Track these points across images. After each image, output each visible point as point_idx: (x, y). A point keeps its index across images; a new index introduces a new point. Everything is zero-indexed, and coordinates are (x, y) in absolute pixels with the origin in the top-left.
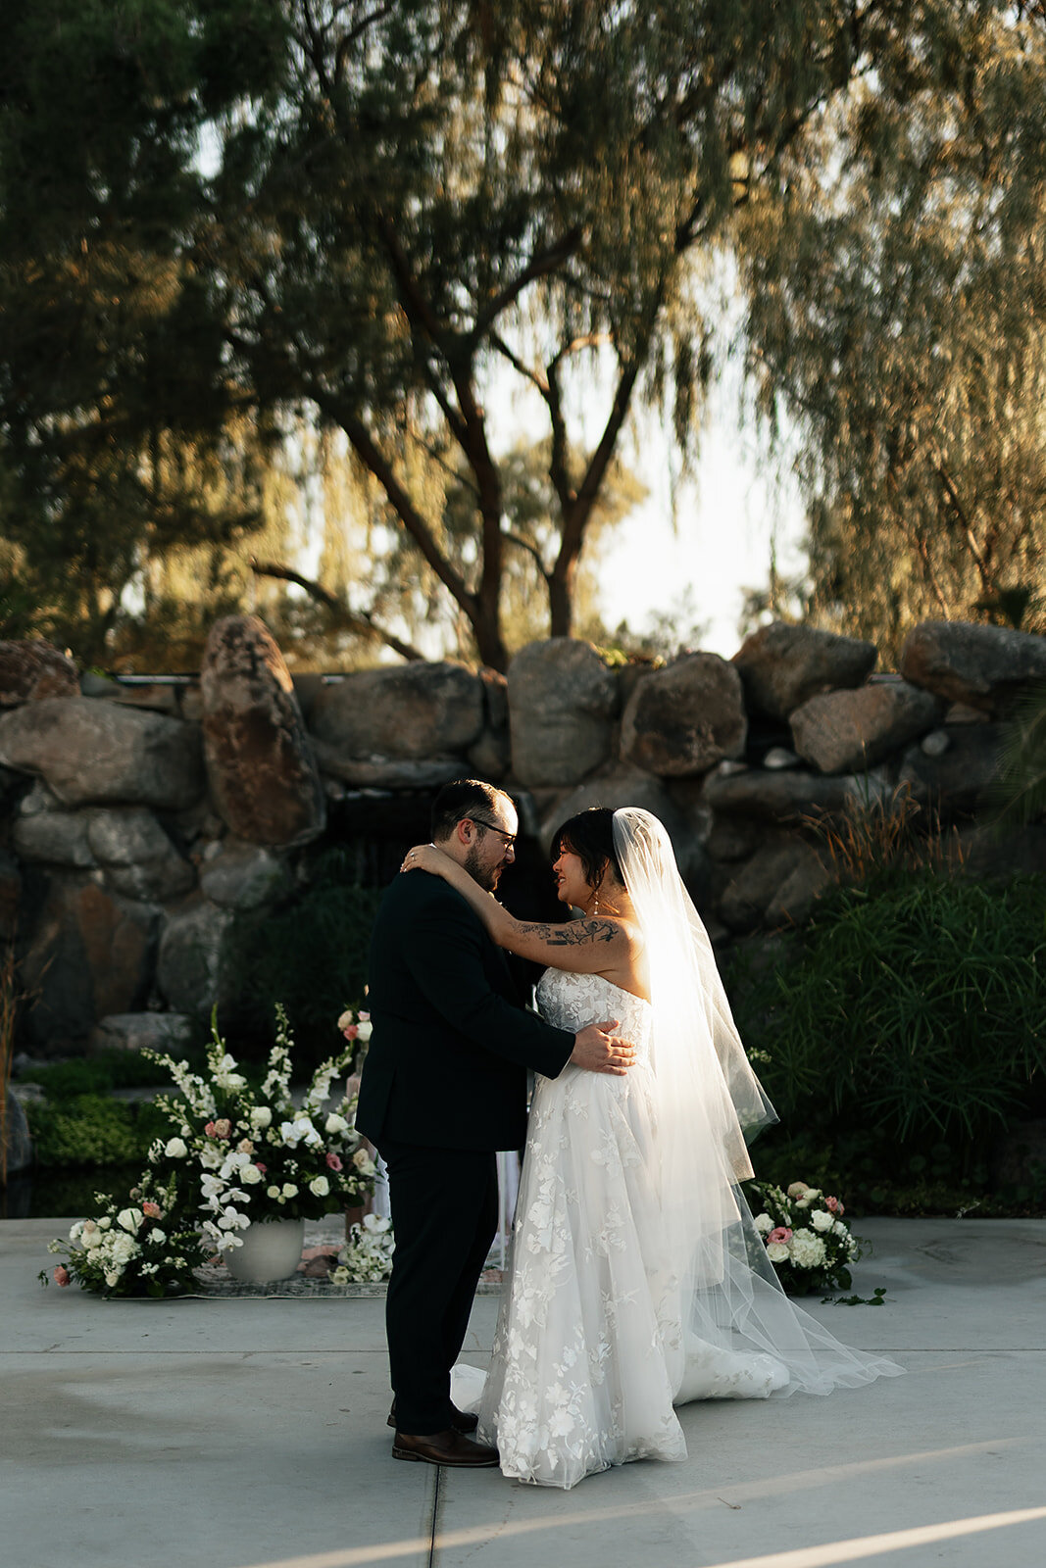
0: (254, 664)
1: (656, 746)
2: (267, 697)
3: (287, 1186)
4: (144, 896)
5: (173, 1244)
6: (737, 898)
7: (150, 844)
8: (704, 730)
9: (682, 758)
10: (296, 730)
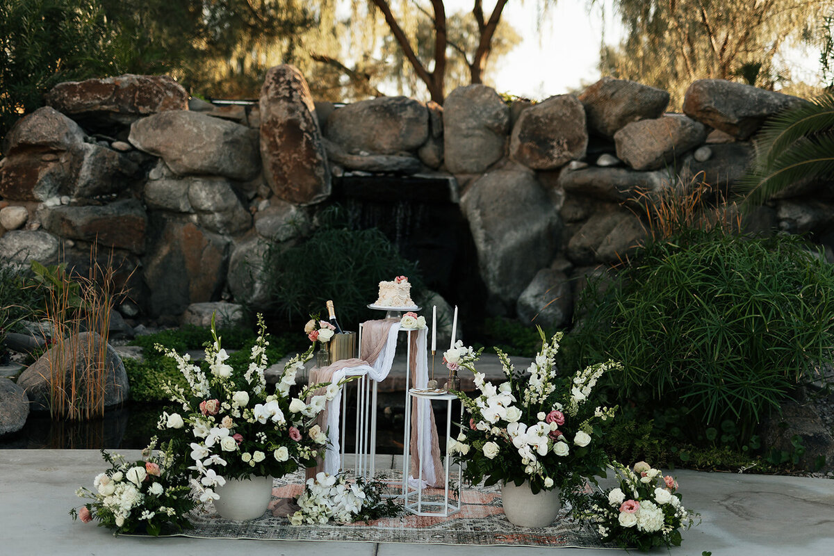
0: (291, 93)
1: (532, 150)
2: (298, 114)
3: (256, 453)
4: (221, 232)
5: (168, 495)
6: (578, 244)
7: (225, 200)
8: (561, 142)
9: (547, 158)
10: (314, 134)
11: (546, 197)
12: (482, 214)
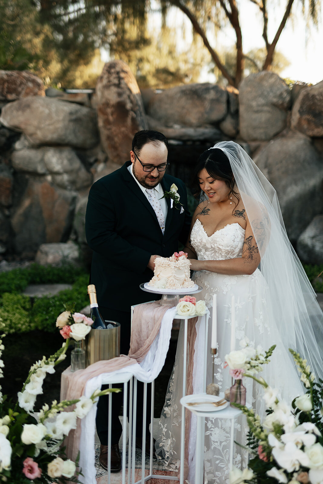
0: (119, 81)
1: (309, 122)
2: (125, 96)
4: (69, 188)
7: (71, 164)
9: (321, 128)
10: (138, 112)
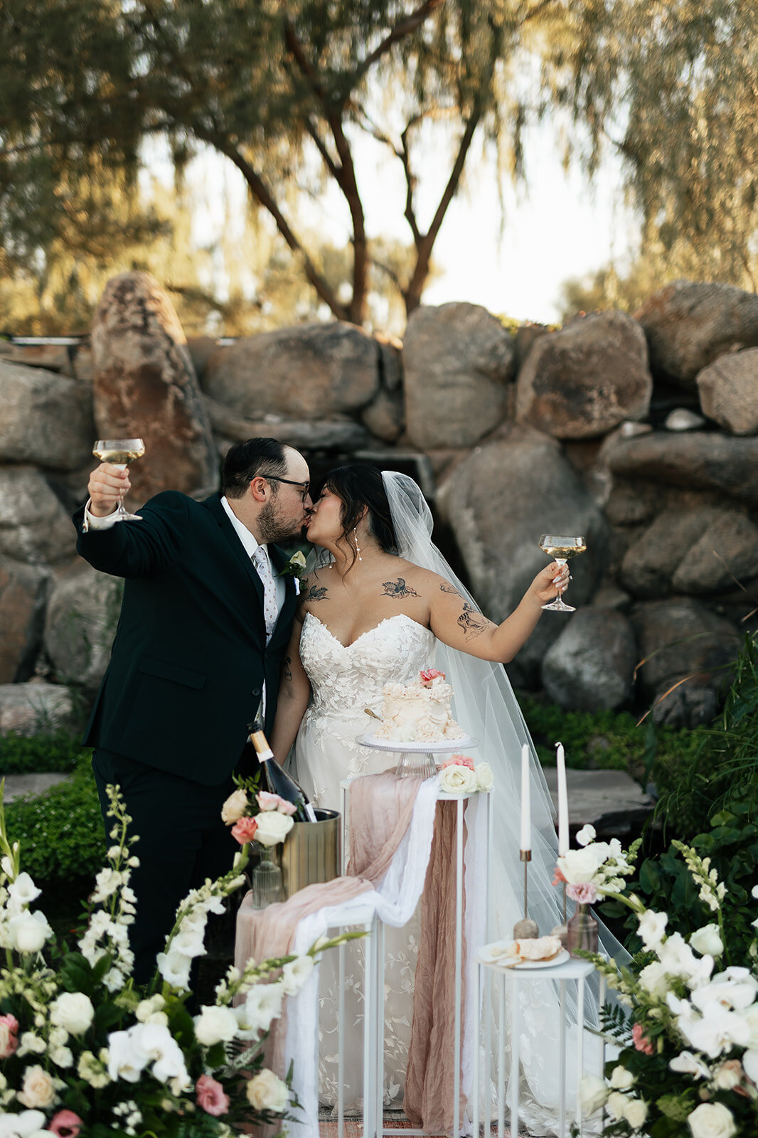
0: (145, 319)
1: (555, 407)
2: (159, 353)
4: (31, 558)
6: (640, 563)
7: (37, 505)
8: (605, 391)
9: (582, 419)
10: (189, 388)
11: (582, 485)
12: (477, 517)
